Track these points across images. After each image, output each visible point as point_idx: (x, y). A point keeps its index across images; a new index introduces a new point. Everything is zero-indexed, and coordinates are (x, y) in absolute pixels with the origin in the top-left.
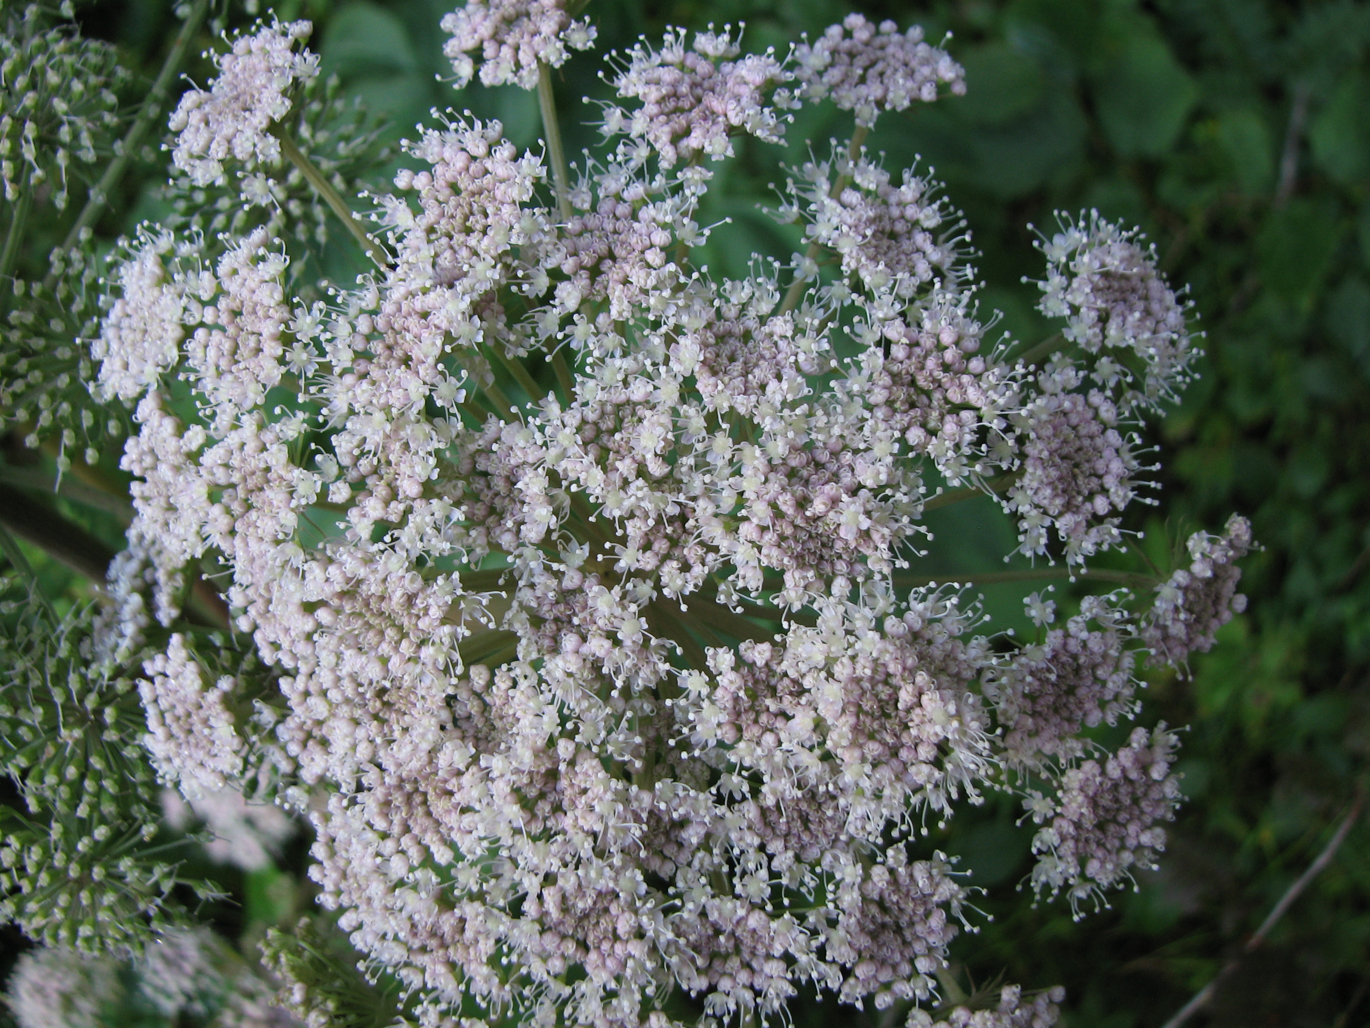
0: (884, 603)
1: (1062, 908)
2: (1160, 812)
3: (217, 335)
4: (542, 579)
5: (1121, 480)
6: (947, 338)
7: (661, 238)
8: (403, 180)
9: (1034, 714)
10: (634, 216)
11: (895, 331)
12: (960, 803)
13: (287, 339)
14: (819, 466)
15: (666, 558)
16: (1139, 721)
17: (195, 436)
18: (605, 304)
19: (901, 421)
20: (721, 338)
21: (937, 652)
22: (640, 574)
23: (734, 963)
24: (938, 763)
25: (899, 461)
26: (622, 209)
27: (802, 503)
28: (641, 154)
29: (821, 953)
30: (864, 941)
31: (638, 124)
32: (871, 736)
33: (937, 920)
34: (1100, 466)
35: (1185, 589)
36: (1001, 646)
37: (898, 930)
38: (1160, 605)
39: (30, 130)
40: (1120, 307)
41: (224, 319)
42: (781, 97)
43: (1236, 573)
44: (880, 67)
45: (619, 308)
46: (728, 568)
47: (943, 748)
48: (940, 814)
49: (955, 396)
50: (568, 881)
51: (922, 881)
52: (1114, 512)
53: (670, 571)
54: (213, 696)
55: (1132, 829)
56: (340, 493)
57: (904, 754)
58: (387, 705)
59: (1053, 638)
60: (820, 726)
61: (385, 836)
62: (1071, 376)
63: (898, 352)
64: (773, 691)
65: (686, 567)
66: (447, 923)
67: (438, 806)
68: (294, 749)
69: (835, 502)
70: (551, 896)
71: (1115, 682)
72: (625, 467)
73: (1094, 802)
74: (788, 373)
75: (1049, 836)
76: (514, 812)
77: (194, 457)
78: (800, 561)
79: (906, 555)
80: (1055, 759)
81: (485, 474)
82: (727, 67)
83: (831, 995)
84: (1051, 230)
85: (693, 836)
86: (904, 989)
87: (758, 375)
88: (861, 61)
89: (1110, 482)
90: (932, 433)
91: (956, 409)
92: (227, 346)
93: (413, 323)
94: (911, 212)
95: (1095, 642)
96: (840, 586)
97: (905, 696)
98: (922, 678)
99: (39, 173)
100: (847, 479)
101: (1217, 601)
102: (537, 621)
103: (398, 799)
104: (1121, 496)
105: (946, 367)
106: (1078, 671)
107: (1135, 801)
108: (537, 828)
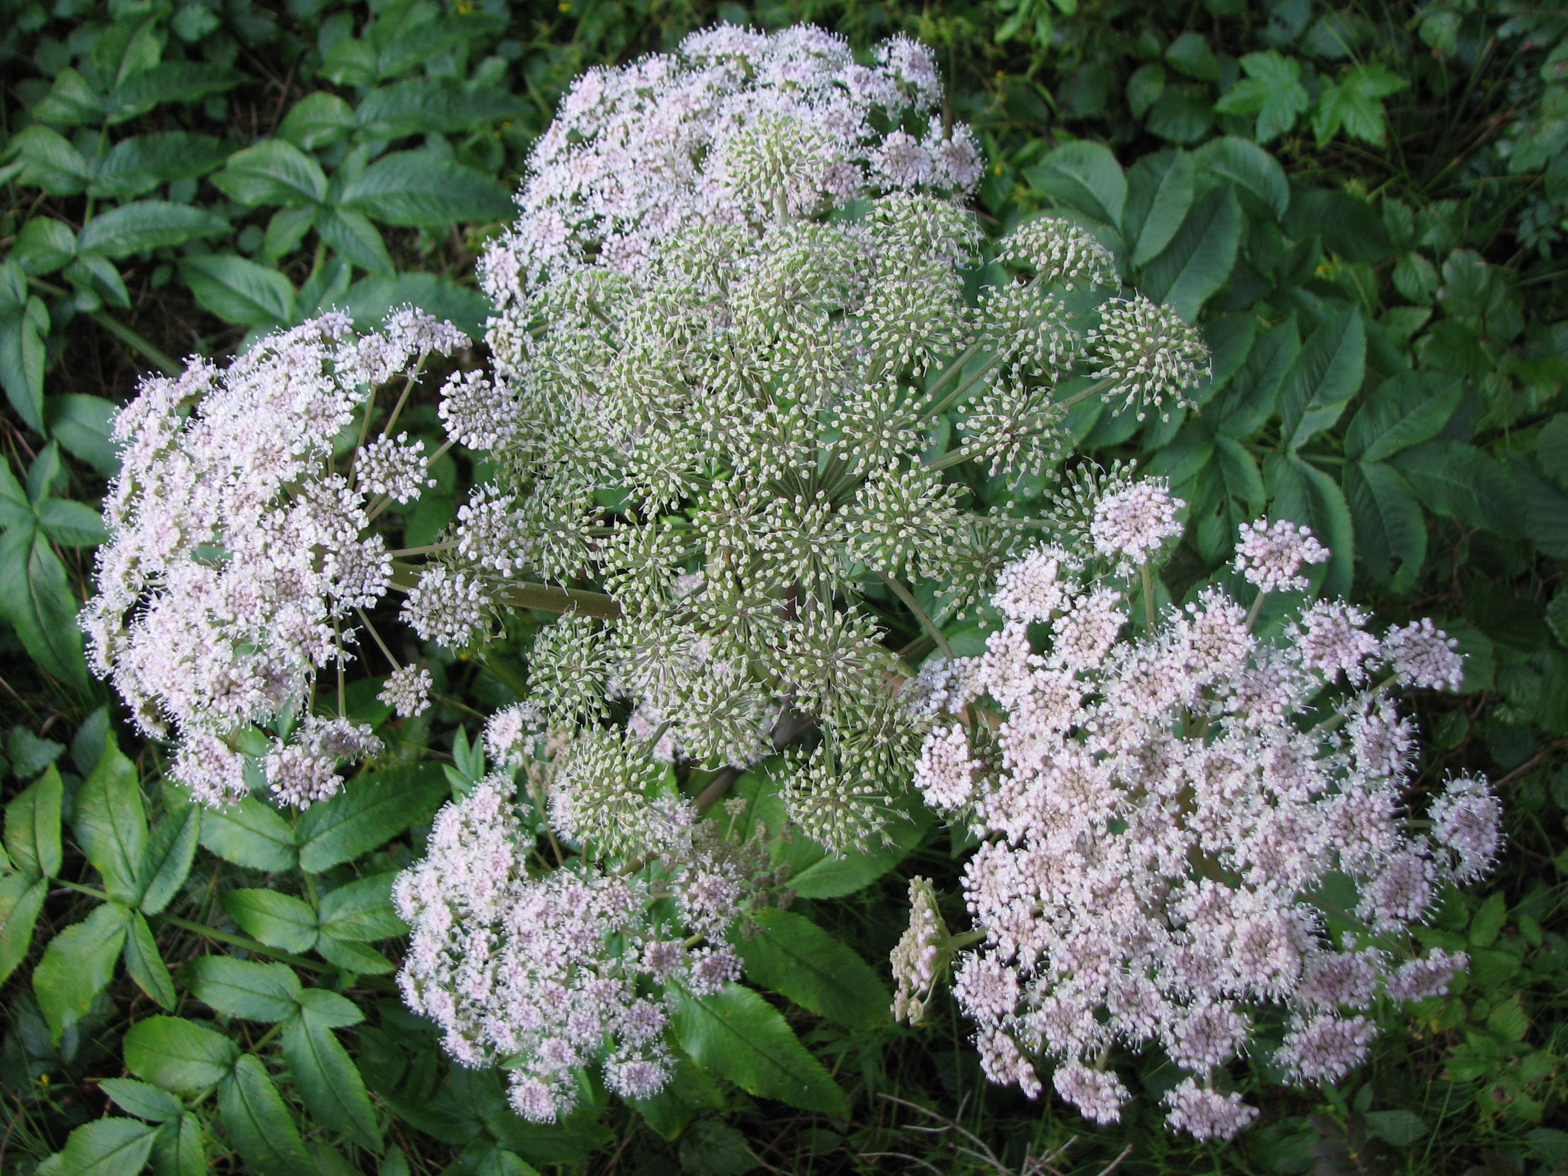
0: (1286, 901)
1: (1281, 1073)
2: (1349, 1059)
3: (1073, 626)
4: (1153, 809)
5: (1417, 907)
6: (1377, 808)
7: (1284, 701)
8: (1191, 608)
9: (1319, 982)
10: (1278, 684)
11: (1357, 793)
12: (1268, 1000)
13: (1108, 654)
14: (1293, 831)
15: (1208, 830)
16: (1364, 1013)
17: (1037, 660)
18: (1246, 716)
19: (1336, 831)
20: (1284, 755)
21: (1295, 933)
22: (1194, 831)
23: (1134, 1009)
24: (1269, 978)
25: (1327, 848)
26: (1275, 678)
27: (1278, 843)
28: (1296, 656)
29: (1172, 1028)
30: (1193, 1032)
31: (1302, 641)
32: (1250, 951)
33: (1227, 1043)
34: (1411, 895)
35: (1418, 969)
36: (1322, 945)
37: (1208, 1037)
38: (1402, 969)
39: (1016, 446)
40: (1466, 830)
41: (1081, 620)
42: (1369, 663)
43: (1450, 976)
44: (1424, 657)
45: (1251, 723)
46: (1232, 851)
47: (1275, 973)
48: (1257, 998)
49: (1365, 834)
50: (1093, 937)
51: (1231, 1022)
52: (1406, 918)
53: (1206, 837)
54: (969, 766)
55: (1332, 1058)
56: (1092, 727)
57: (1259, 966)
58: (1053, 819)
59: (1346, 955)
60: (1232, 935)
61: (1021, 873)
62: (1422, 850)
63: (1353, 803)
64: (1220, 909)
65: (1214, 839)
66: (1030, 924)
67: (1054, 875)
68: (990, 809)
69: (1291, 850)
70: (1082, 940)
71: (1362, 990)
72: (1216, 788)
73: (1322, 1035)
74: (1303, 787)
75: (1294, 1038)
76: (1088, 897)
77: (1032, 669)
78: (1263, 866)
79: (1306, 887)
80: (1316, 1006)
81: (1154, 752)
82: (1354, 632)
83: (1165, 1047)
84: (1457, 775)
85: (1152, 947)
86: (1195, 1064)
87: (1291, 781)
88: (1418, 649)
89: (1411, 904)
90: (1347, 844)
91: (1362, 839)
92: (1076, 634)
93: (1165, 682)
94: (1396, 740)
95: (1364, 967)
96: (1272, 884)
97: (1273, 943)
98: (1284, 940)
99: (1009, 469)
100: (1301, 843)
101: (1432, 982)
102: (1141, 824)
103: (1038, 862)
104: (1413, 913)
105: (1369, 820)
106: (1349, 974)
107: (1341, 1046)
108: (1092, 908)
